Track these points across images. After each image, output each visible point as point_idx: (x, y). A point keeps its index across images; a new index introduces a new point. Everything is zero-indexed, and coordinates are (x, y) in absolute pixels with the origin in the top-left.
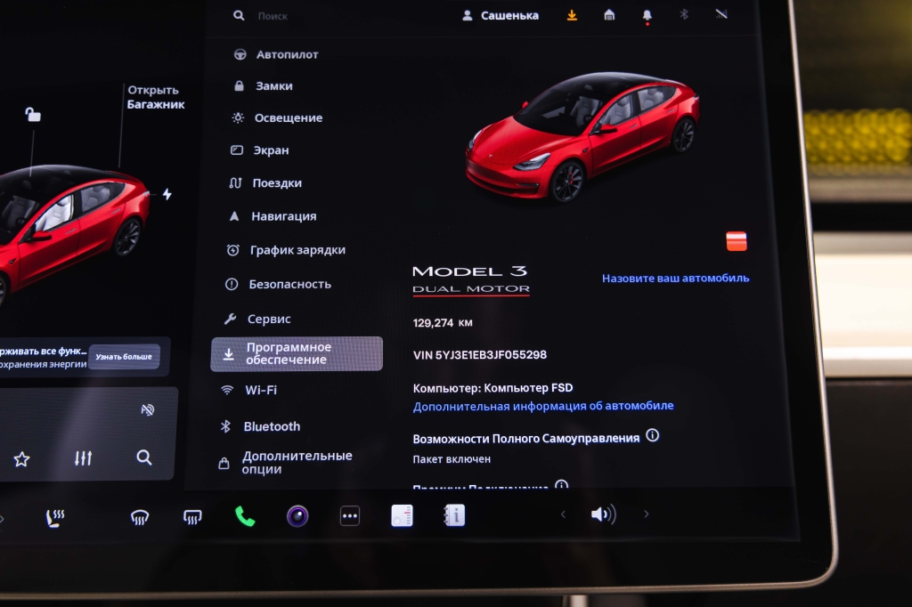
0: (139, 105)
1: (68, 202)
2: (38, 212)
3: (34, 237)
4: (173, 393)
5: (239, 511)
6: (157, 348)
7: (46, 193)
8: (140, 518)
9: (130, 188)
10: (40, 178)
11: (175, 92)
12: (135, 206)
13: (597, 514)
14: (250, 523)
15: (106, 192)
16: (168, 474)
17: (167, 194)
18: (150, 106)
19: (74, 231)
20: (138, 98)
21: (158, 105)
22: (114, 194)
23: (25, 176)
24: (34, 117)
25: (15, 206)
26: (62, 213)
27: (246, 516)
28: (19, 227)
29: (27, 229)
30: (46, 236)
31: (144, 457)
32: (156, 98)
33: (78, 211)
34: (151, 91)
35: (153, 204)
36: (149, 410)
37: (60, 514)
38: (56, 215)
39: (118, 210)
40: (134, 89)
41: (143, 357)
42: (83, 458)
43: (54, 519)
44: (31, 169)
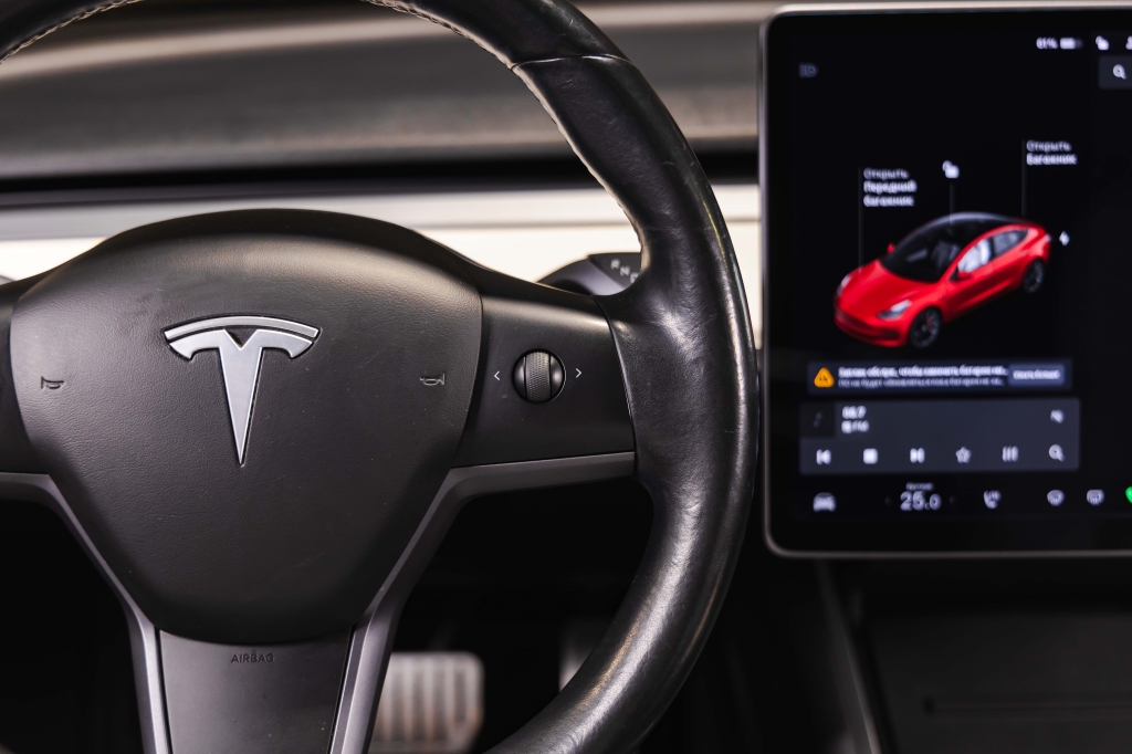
0: (1038, 160)
1: (984, 246)
2: (959, 256)
3: (959, 277)
4: (1075, 404)
5: (1128, 492)
6: (1061, 367)
7: (965, 237)
8: (1055, 498)
9: (1033, 233)
10: (959, 226)
11: (1067, 147)
12: (1038, 249)
15: (1013, 238)
16: (1076, 465)
17: (1064, 239)
18: (1046, 160)
19: (989, 270)
20: (1037, 153)
21: (1052, 160)
22: (1020, 239)
23: (947, 225)
24: (951, 171)
25: (943, 251)
26: (979, 257)
28: (946, 268)
29: (952, 271)
30: (968, 276)
31: (1056, 452)
32: (1052, 153)
33: (993, 255)
34: (1047, 147)
35: (1055, 243)
36: (1057, 416)
37: (996, 495)
38: (975, 258)
39: (1023, 254)
40: (1031, 145)
41: (1052, 375)
42: (1010, 454)
43: (991, 499)
44: (953, 218)
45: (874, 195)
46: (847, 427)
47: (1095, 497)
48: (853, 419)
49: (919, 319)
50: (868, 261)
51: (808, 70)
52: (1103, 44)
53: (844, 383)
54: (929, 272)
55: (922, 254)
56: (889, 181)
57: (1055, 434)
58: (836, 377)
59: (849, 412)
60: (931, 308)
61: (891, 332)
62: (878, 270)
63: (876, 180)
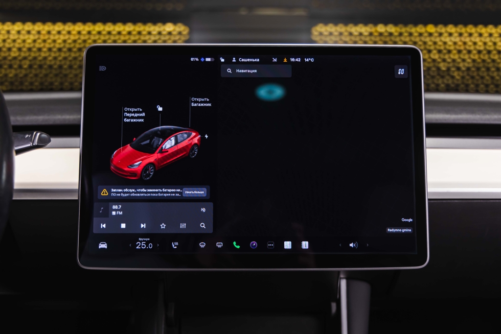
0: (195, 105)
1: (173, 139)
2: (163, 143)
3: (163, 151)
4: (211, 204)
5: (235, 243)
6: (205, 189)
7: (165, 135)
8: (202, 245)
9: (194, 134)
10: (163, 131)
11: (208, 100)
12: (196, 140)
13: (351, 245)
14: (238, 247)
15: (185, 136)
16: (211, 231)
17: (206, 136)
18: (199, 105)
19: (176, 149)
20: (196, 102)
21: (202, 105)
22: (189, 136)
23: (158, 130)
24: (160, 109)
25: (155, 140)
26: (171, 143)
27: (237, 245)
28: (157, 148)
29: (160, 148)
30: (166, 151)
31: (203, 225)
32: (201, 102)
33: (177, 143)
34: (200, 100)
35: (202, 140)
36: (204, 210)
37: (177, 244)
38: (169, 144)
39: (190, 142)
40: (193, 99)
41: (201, 192)
42: (183, 226)
43: (175, 245)
44: (160, 127)
45: (128, 118)
46: (114, 213)
47: (219, 245)
48: (116, 210)
49: (146, 168)
50: (125, 144)
51: (102, 68)
52: (223, 60)
53: (113, 194)
54: (150, 149)
55: (148, 141)
56: (134, 112)
57: (203, 217)
58: (110, 192)
59: (115, 207)
60: (150, 163)
61: (134, 174)
62: (129, 148)
63: (129, 112)
